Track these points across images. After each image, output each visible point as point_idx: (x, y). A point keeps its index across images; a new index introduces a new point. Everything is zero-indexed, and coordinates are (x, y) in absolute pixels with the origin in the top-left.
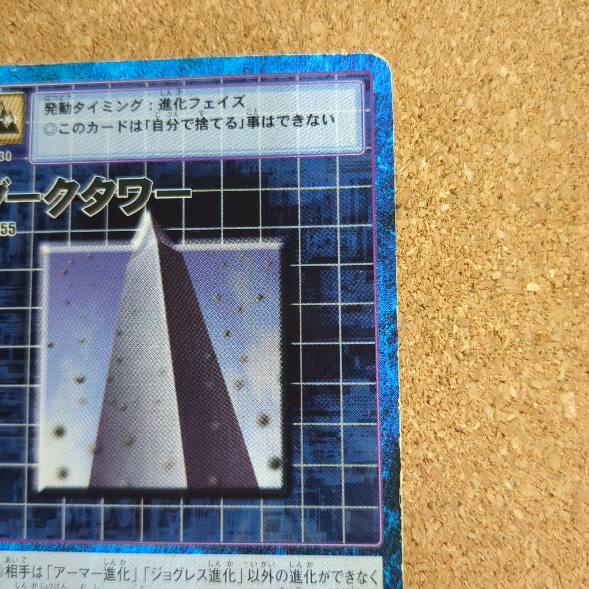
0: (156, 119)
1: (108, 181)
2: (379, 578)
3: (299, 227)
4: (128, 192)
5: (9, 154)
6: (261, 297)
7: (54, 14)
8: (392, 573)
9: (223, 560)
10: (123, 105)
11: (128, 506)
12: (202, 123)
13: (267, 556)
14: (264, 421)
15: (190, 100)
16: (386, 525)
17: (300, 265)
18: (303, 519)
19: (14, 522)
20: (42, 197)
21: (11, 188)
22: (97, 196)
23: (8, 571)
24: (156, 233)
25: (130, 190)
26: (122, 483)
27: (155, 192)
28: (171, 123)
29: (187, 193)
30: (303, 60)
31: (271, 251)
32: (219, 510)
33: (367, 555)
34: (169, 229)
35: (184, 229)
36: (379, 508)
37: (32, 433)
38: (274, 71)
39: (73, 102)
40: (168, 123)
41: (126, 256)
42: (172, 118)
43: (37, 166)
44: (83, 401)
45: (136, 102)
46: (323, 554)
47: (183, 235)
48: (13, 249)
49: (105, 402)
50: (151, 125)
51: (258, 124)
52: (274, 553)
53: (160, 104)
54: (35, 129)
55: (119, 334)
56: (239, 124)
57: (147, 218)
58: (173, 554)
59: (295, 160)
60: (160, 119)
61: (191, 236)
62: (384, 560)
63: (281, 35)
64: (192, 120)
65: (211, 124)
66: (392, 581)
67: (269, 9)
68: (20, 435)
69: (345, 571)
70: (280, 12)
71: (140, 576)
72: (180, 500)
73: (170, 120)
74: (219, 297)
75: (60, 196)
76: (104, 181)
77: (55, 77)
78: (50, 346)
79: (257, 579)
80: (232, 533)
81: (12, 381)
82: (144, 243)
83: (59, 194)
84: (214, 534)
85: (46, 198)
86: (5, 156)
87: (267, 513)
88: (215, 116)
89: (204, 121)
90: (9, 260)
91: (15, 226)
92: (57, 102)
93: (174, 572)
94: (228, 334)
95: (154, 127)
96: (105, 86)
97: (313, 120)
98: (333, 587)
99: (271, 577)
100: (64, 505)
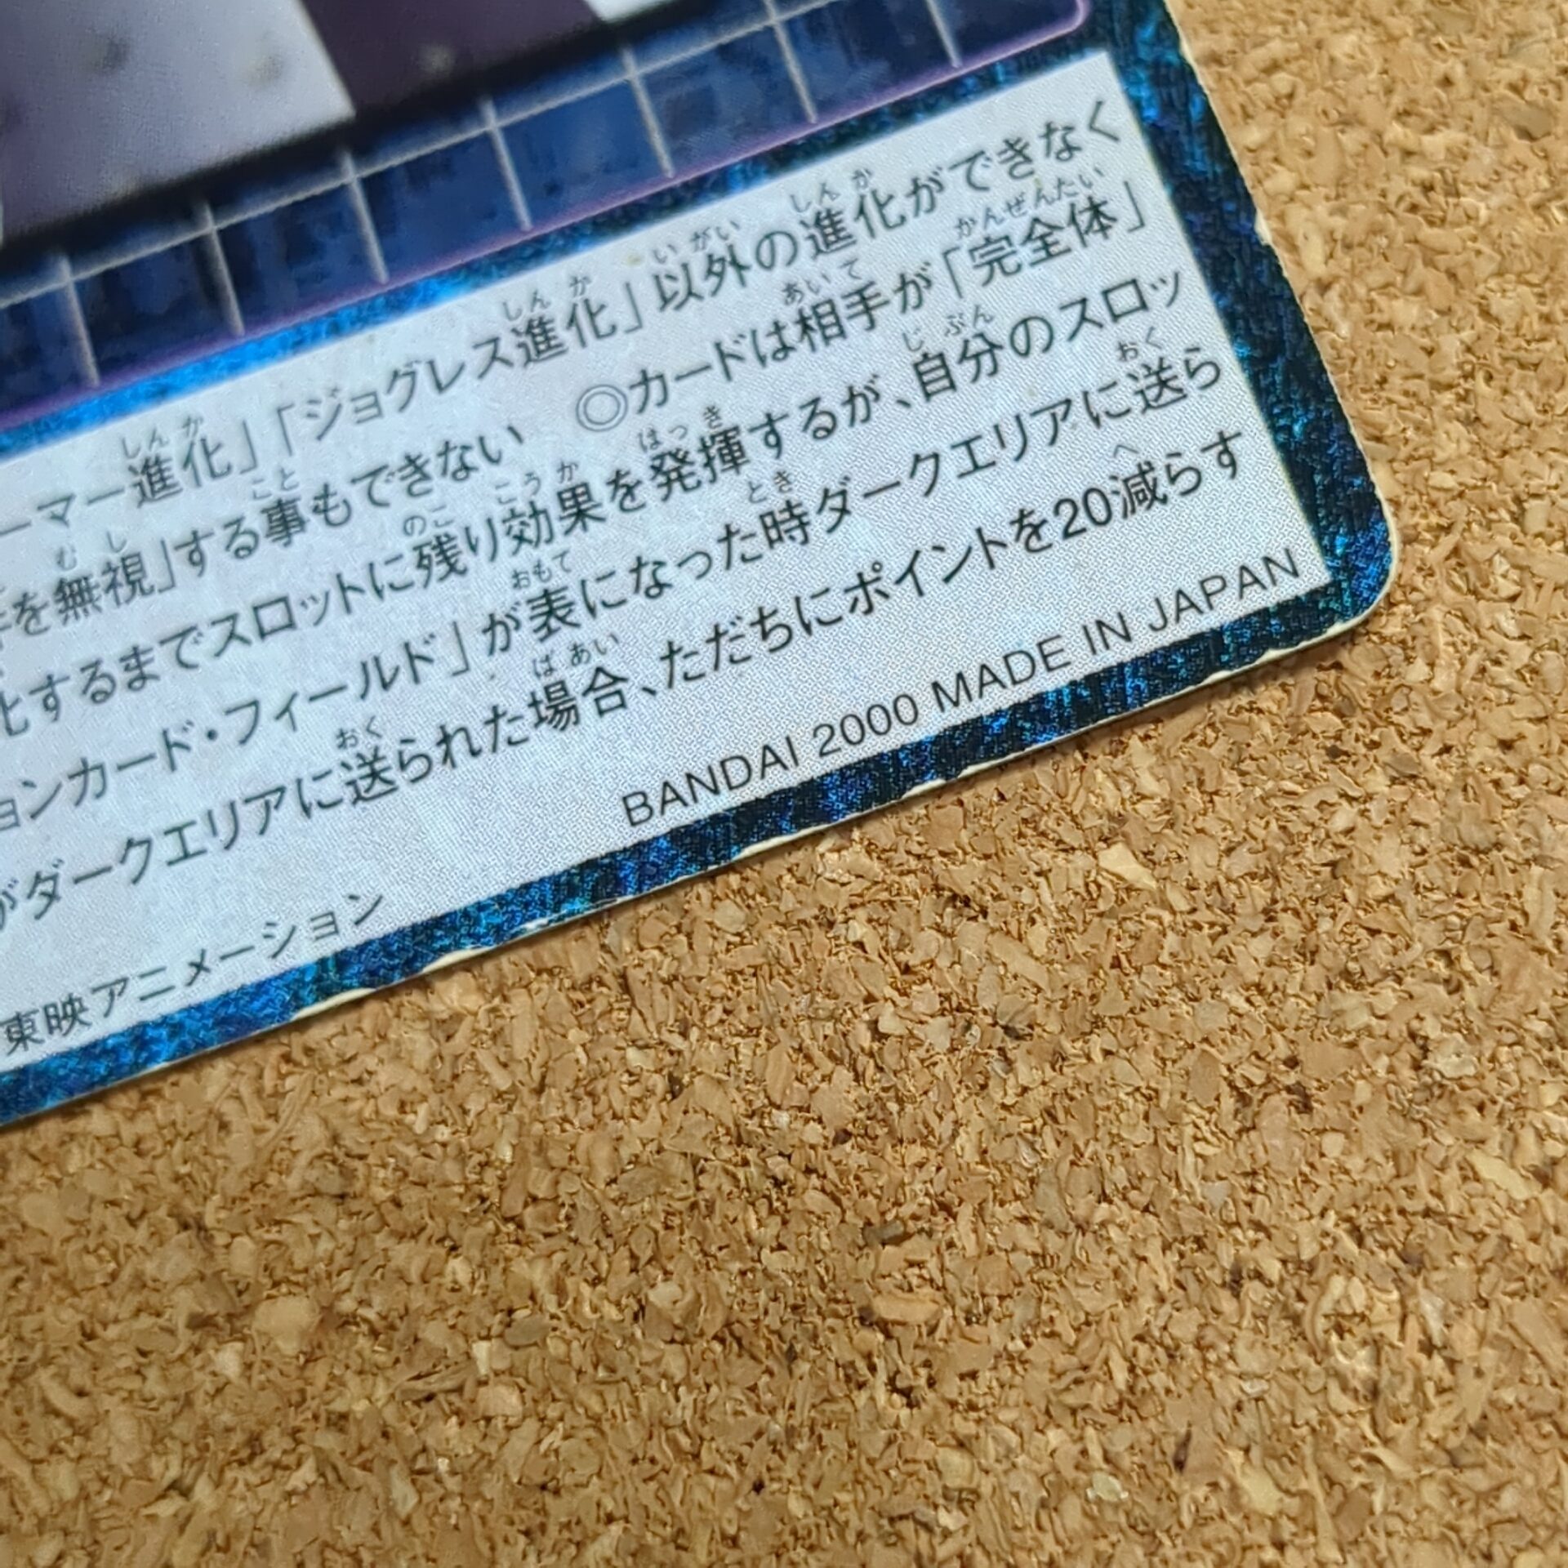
2: (1119, 117)
8: (1158, 82)
9: (551, 278)
11: (160, 248)
13: (704, 211)
18: (789, 55)
32: (486, 139)
52: (725, 194)
58: (368, 330)
62: (1115, 59)
66: (1168, 109)
69: (994, 148)
71: (269, 445)
79: (690, 293)
80: (554, 189)
84: (497, 214)
87: (654, 84)
93: (383, 384)
98: (968, 211)
99: (740, 267)
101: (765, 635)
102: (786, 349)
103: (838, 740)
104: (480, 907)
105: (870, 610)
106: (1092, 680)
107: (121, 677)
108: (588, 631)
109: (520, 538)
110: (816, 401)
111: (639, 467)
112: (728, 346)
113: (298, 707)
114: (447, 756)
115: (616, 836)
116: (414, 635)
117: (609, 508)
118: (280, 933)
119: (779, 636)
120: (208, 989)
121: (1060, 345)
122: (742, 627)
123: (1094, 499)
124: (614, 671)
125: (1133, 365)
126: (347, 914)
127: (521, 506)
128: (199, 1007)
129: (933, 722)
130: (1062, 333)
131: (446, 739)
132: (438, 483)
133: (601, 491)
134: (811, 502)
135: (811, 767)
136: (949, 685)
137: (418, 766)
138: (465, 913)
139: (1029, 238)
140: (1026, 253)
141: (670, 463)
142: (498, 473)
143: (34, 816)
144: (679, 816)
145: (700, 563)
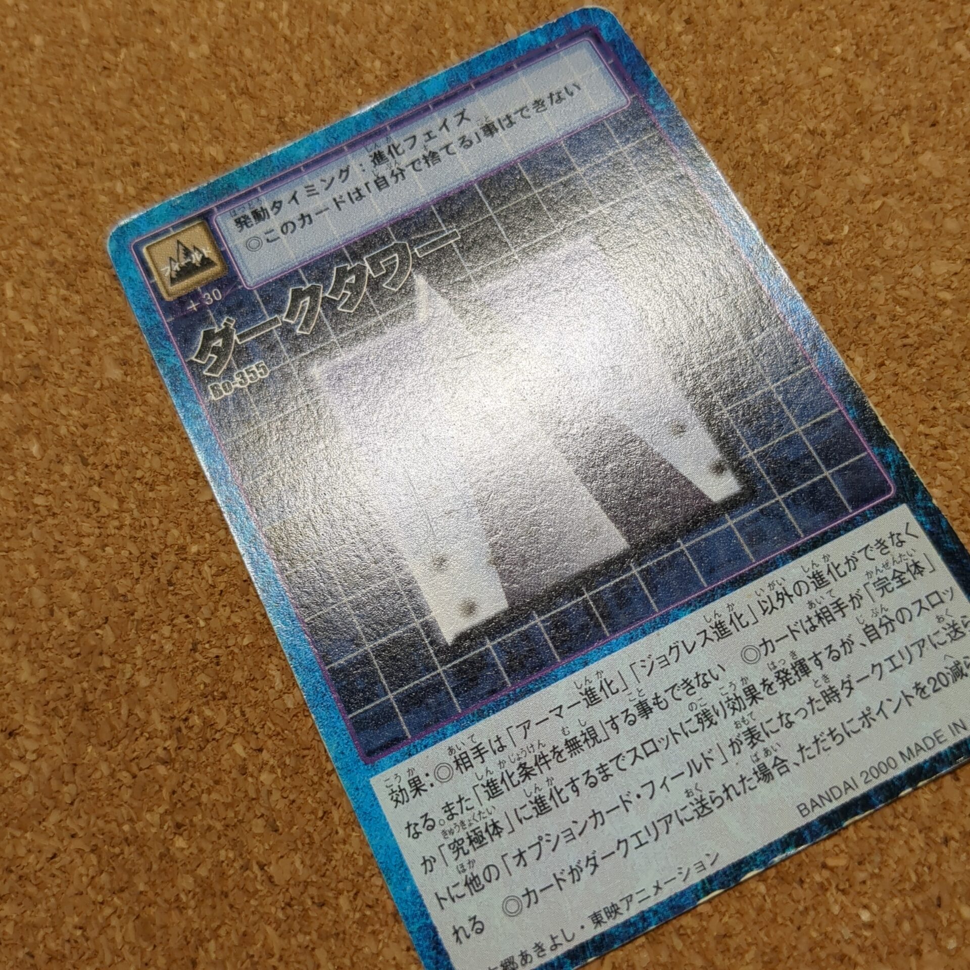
0: (375, 178)
1: (353, 266)
2: (916, 528)
4: (384, 267)
5: (215, 292)
8: (927, 514)
9: (719, 605)
10: (328, 181)
11: (570, 604)
12: (432, 157)
13: (770, 575)
14: (680, 429)
15: (405, 141)
16: (887, 466)
18: (787, 511)
20: (283, 317)
21: (238, 327)
22: (350, 287)
23: (458, 765)
25: (384, 263)
26: (549, 582)
27: (416, 251)
28: (395, 173)
29: (454, 235)
30: (510, 47)
32: (682, 552)
33: (886, 511)
35: (469, 273)
36: (870, 452)
38: (483, 70)
39: (267, 205)
40: (392, 174)
42: (394, 168)
43: (260, 290)
45: (342, 171)
46: (835, 538)
50: (373, 186)
51: (496, 130)
52: (777, 567)
53: (372, 161)
54: (234, 252)
56: (475, 140)
57: (421, 282)
58: (656, 632)
59: (558, 145)
60: (380, 176)
62: (910, 506)
64: (418, 160)
65: (442, 154)
66: (932, 523)
69: (873, 543)
71: (630, 679)
72: (629, 566)
73: (393, 171)
75: (303, 308)
76: (348, 268)
77: (231, 187)
79: (773, 608)
80: (712, 571)
83: (300, 306)
85: (287, 316)
86: (212, 296)
87: (741, 526)
88: (443, 144)
89: (433, 154)
91: (263, 364)
92: (248, 213)
93: (667, 652)
95: (379, 187)
96: (297, 171)
97: (555, 97)
98: (869, 570)
99: (790, 596)
100: (489, 645)
101: (834, 739)
102: (815, 627)
103: (870, 777)
104: (755, 854)
105: (870, 726)
106: (958, 746)
107: (599, 777)
108: (768, 743)
109: (734, 709)
110: (830, 646)
111: (772, 678)
112: (793, 628)
113: (668, 781)
114: (729, 796)
115: (798, 822)
116: (704, 750)
117: (764, 694)
118: (685, 872)
119: (839, 739)
120: (663, 896)
121: (915, 618)
122: (825, 737)
123: (941, 676)
124: (781, 757)
125: (944, 624)
126: (707, 862)
127: (731, 696)
128: (662, 903)
129: (903, 767)
130: (915, 613)
131: (726, 790)
132: (698, 689)
133: (759, 688)
134: (838, 686)
135: (863, 789)
136: (905, 752)
137: (719, 802)
138: (751, 857)
139: (894, 578)
140: (895, 584)
141: (782, 675)
142: (719, 683)
143: (580, 834)
144: (819, 812)
145: (803, 713)
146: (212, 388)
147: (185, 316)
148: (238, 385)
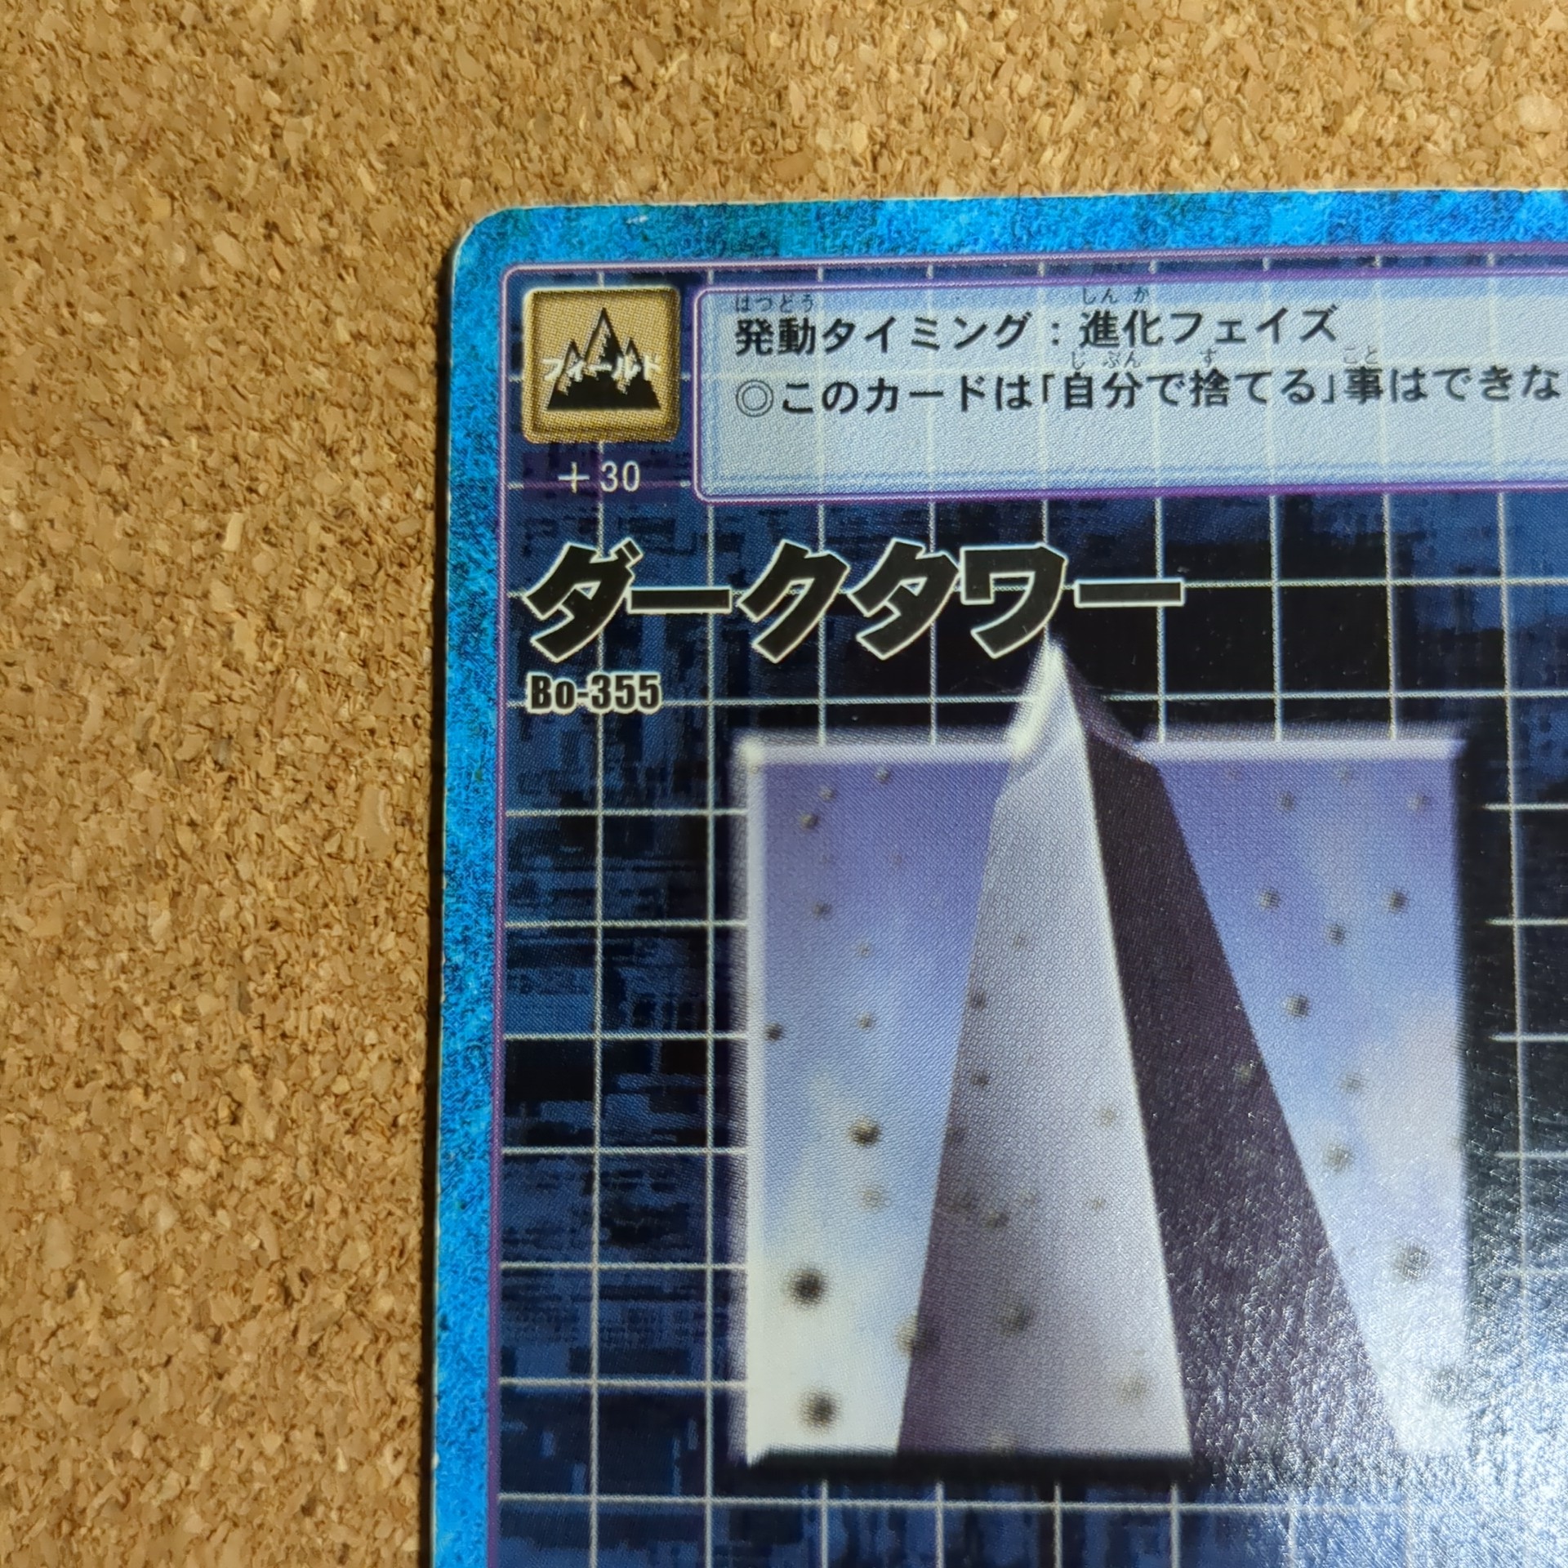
0: (1072, 373)
1: (932, 555)
3: (1508, 693)
4: (993, 589)
5: (631, 468)
6: (1399, 901)
7: (751, 55)
10: (971, 329)
11: (1015, 1506)
12: (1212, 386)
14: (1413, 1263)
15: (1174, 316)
17: (1512, 807)
19: (675, 1551)
20: (738, 598)
21: (645, 573)
22: (903, 599)
24: (1081, 707)
25: (999, 582)
26: (998, 1440)
27: (1076, 586)
28: (1117, 383)
29: (1171, 591)
30: (1503, 204)
31: (1426, 764)
32: (1285, 1518)
34: (1117, 698)
35: (1161, 697)
37: (727, 1291)
38: (1420, 236)
39: (821, 320)
40: (1109, 385)
41: (994, 775)
42: (1121, 369)
43: (718, 508)
44: (875, 1199)
45: (1009, 320)
47: (1162, 715)
48: (656, 749)
49: (940, 1201)
50: (1057, 389)
51: (1378, 392)
53: (1085, 329)
54: (708, 396)
55: (978, 1001)
56: (1322, 392)
57: (1051, 664)
59: (1491, 496)
60: (1083, 371)
61: (1185, 718)
63: (1432, 131)
64: (1181, 375)
65: (1237, 390)
67: (1396, 54)
68: (687, 1298)
70: (1426, 63)
72: (1167, 1490)
73: (1115, 376)
74: (1274, 898)
75: (789, 599)
76: (920, 556)
77: (764, 242)
78: (774, 1034)
81: (656, 1137)
82: (1046, 740)
83: (786, 591)
85: (750, 603)
86: (619, 476)
88: (1250, 366)
89: (1218, 380)
90: (641, 779)
91: (657, 682)
92: (774, 318)
94: (1302, 1007)
95: (1069, 397)
96: (915, 273)
97: (1540, 381)
100: (824, 1502)
146: (536, 680)
147: (550, 494)
148: (587, 703)
